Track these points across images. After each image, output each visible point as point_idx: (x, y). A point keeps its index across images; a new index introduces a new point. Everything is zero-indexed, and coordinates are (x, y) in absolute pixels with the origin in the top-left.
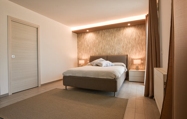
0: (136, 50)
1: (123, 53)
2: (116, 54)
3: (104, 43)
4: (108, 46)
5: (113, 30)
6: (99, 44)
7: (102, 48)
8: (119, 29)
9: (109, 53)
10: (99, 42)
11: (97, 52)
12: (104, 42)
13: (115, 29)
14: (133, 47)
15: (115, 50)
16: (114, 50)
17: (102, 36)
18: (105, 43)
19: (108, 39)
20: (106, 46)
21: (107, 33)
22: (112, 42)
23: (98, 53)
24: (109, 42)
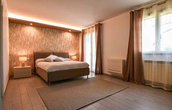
0: (72, 49)
2: (58, 51)
3: (47, 40)
4: (51, 44)
5: (56, 31)
6: (42, 41)
7: (45, 45)
8: (61, 31)
9: (52, 50)
10: (43, 39)
12: (47, 39)
13: (58, 30)
14: (70, 47)
15: (57, 48)
17: (45, 33)
18: (49, 41)
19: (52, 38)
20: (49, 43)
21: (51, 32)
22: (55, 41)
23: (41, 49)
24: (52, 40)
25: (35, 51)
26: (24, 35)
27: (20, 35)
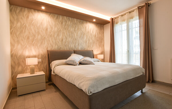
0: (96, 46)
1: (86, 48)
3: (65, 34)
5: (76, 20)
6: (58, 34)
7: (62, 40)
10: (59, 31)
11: (55, 45)
12: (65, 32)
13: (79, 20)
14: (94, 42)
16: (77, 44)
17: (62, 23)
18: (67, 34)
19: (71, 30)
20: (68, 38)
22: (75, 34)
23: (56, 47)
24: (72, 33)
25: (49, 49)
26: (33, 25)
27: (27, 25)
